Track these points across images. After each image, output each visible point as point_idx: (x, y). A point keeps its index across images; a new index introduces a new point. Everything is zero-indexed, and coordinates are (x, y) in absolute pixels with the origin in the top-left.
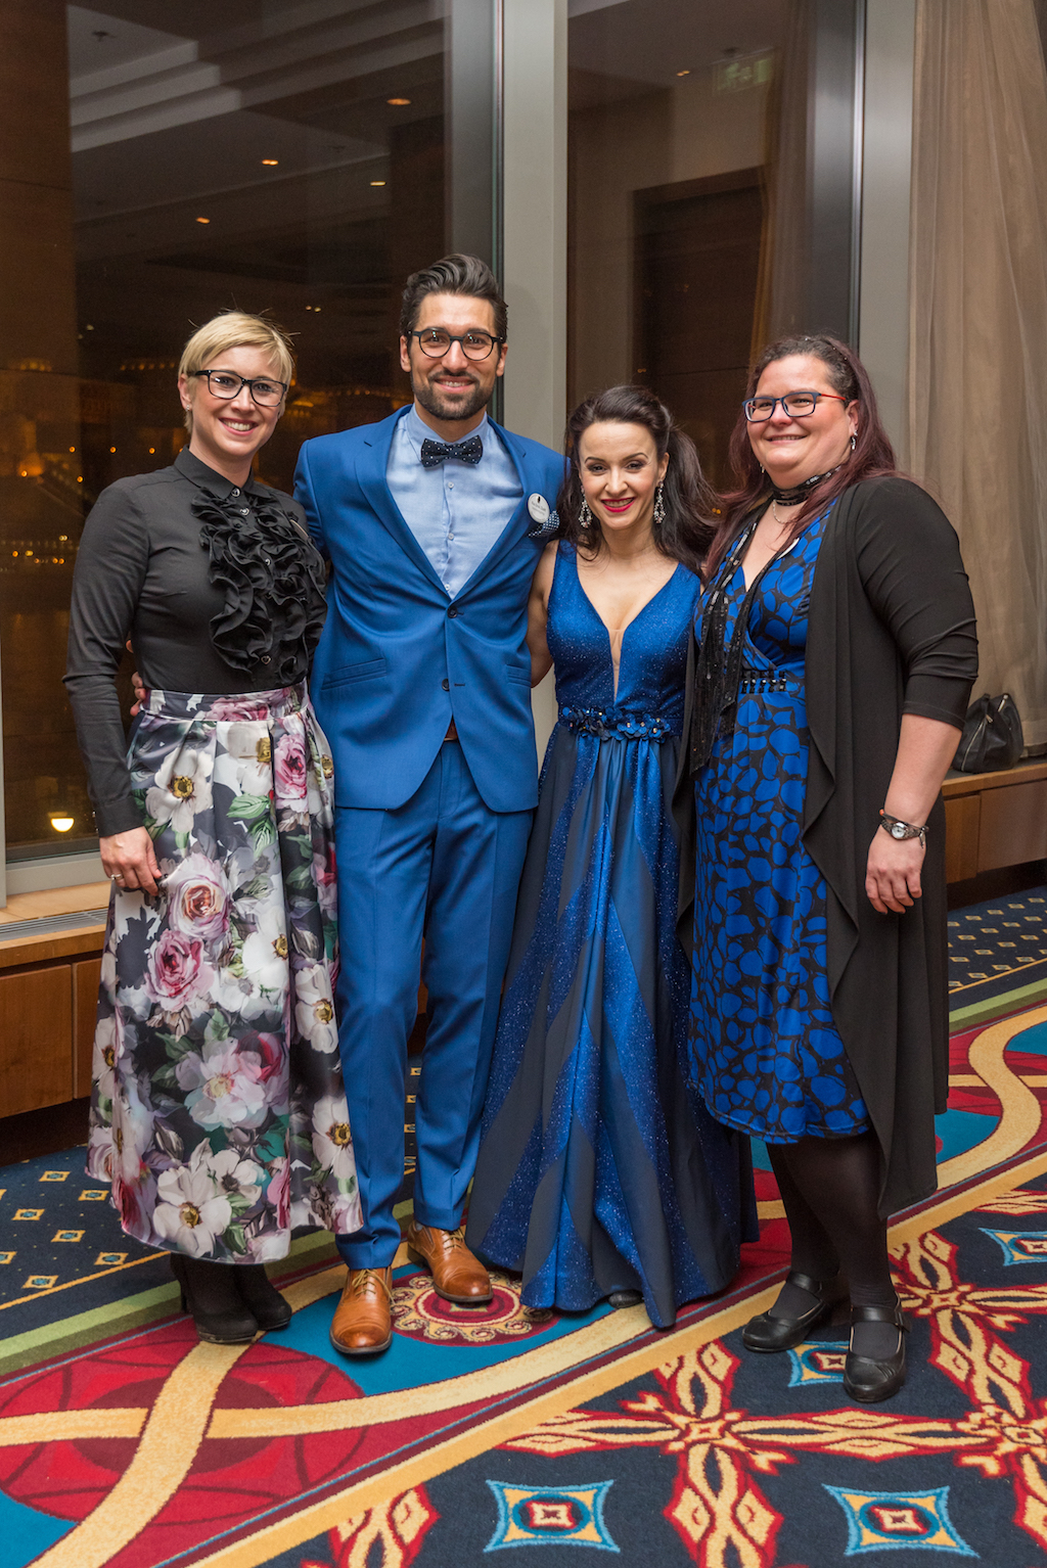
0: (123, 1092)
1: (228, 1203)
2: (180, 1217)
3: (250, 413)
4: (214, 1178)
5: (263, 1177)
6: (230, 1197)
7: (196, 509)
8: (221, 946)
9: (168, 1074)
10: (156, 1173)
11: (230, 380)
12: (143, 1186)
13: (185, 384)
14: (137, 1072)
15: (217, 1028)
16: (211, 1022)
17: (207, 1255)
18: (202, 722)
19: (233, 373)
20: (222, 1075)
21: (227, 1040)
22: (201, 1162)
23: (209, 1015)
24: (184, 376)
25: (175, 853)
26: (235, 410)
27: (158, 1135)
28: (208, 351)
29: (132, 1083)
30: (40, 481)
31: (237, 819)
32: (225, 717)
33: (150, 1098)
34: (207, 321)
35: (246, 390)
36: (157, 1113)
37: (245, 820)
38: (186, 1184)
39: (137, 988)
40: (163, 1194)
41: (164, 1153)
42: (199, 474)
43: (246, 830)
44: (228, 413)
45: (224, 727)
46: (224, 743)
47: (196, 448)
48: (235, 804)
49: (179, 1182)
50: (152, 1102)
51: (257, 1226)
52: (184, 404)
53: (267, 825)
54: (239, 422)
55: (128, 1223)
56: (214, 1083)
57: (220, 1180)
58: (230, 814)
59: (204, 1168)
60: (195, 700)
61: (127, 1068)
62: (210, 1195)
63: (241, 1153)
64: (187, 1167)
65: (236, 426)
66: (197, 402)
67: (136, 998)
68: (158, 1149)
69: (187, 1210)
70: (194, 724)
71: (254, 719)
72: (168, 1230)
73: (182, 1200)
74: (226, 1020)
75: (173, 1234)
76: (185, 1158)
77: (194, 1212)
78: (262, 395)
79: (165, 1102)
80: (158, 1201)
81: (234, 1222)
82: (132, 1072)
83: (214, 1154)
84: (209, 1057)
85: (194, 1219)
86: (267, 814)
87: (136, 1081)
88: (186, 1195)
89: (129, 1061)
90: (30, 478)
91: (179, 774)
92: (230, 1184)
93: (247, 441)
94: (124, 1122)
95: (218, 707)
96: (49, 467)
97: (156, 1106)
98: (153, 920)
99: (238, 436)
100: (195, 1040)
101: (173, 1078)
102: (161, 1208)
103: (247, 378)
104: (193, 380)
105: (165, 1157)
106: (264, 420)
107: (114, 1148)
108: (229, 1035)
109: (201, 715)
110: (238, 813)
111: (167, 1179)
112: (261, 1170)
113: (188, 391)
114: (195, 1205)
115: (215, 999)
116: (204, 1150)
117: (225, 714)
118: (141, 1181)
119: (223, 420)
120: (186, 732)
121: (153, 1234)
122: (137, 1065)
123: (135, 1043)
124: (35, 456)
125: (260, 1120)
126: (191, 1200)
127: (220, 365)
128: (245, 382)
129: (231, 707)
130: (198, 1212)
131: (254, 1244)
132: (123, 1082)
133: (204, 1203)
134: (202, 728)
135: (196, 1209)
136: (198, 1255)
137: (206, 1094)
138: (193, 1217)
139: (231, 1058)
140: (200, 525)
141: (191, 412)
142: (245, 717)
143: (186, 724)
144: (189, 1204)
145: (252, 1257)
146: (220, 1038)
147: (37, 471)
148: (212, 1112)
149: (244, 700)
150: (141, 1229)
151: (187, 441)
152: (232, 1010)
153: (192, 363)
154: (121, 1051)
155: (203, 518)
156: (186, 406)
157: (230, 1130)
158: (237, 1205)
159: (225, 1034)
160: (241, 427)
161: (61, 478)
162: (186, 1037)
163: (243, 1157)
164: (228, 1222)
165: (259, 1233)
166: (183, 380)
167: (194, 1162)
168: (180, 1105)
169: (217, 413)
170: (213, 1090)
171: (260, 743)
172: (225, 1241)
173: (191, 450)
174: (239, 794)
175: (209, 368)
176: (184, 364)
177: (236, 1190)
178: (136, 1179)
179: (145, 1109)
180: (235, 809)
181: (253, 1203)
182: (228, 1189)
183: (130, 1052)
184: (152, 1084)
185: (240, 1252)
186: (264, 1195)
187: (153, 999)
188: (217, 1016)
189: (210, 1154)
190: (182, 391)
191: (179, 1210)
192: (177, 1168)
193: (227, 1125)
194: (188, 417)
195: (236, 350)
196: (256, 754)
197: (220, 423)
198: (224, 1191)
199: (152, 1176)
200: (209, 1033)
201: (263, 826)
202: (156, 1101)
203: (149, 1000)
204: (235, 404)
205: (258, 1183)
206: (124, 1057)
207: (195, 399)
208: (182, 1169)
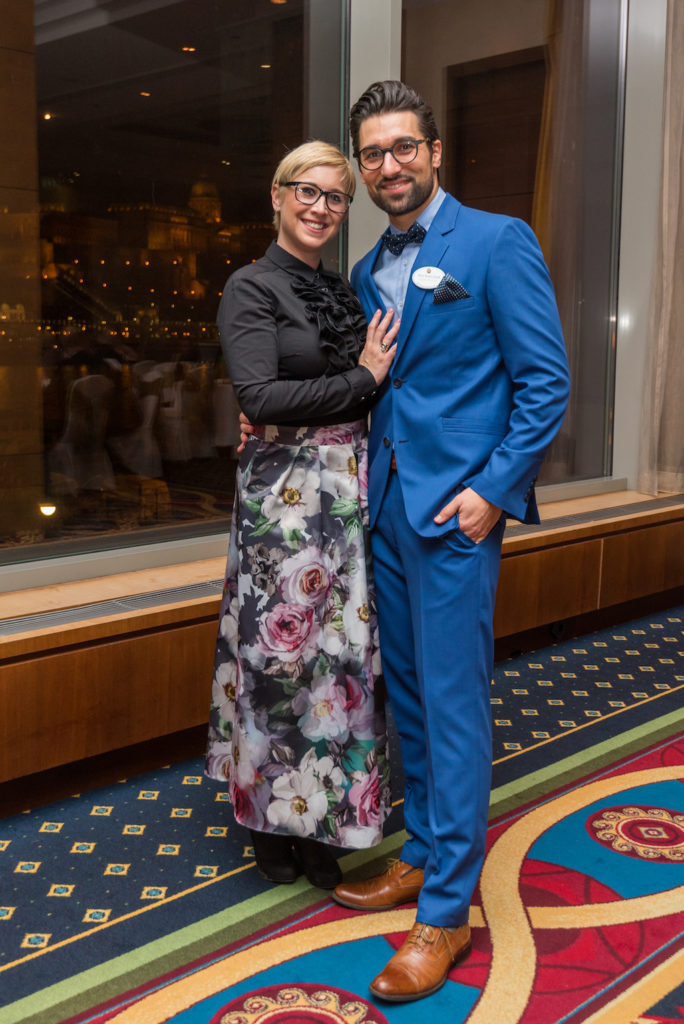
0: (241, 721)
1: (325, 796)
2: (291, 808)
3: (324, 216)
4: (318, 777)
5: (346, 783)
6: (328, 792)
7: (297, 291)
8: (323, 609)
9: (286, 706)
10: (271, 780)
11: (311, 190)
12: (258, 791)
13: (276, 192)
14: (255, 708)
15: (323, 669)
16: (318, 663)
17: (312, 835)
18: (308, 447)
19: (315, 185)
20: (326, 701)
21: (329, 675)
22: (308, 766)
23: (316, 659)
24: (277, 186)
25: (283, 544)
26: (314, 213)
27: (274, 752)
28: (297, 168)
29: (250, 716)
30: (56, 281)
31: (337, 516)
32: (324, 443)
33: (267, 725)
34: (297, 146)
35: (323, 199)
36: (274, 736)
37: (342, 518)
38: (297, 783)
39: (252, 645)
40: (276, 794)
41: (280, 763)
42: (289, 264)
43: (343, 524)
44: (308, 216)
45: (324, 449)
46: (324, 462)
47: (282, 242)
48: (334, 506)
49: (291, 784)
50: (269, 729)
51: (342, 818)
52: (275, 207)
53: (356, 521)
54: (315, 222)
55: (242, 816)
56: (319, 706)
57: (322, 779)
58: (332, 513)
59: (311, 769)
60: (301, 432)
61: (246, 703)
62: (315, 790)
63: (335, 761)
64: (298, 770)
65: (313, 225)
66: (285, 205)
67: (253, 654)
68: (274, 761)
69: (297, 802)
70: (302, 450)
71: (344, 443)
72: (279, 819)
73: (293, 795)
74: (328, 660)
75: (285, 821)
76: (295, 763)
77: (302, 803)
78: (334, 204)
79: (280, 727)
80: (272, 799)
81: (329, 812)
82: (249, 707)
83: (319, 759)
84: (315, 688)
85: (302, 808)
86: (357, 513)
87: (254, 714)
88: (296, 792)
89: (248, 699)
90: (49, 280)
91: (289, 485)
92: (327, 782)
93: (320, 237)
94: (241, 743)
95: (319, 435)
96: (61, 273)
97: (273, 731)
98: (261, 597)
99: (313, 233)
100: (307, 678)
101: (290, 708)
102: (275, 804)
103: (324, 190)
104: (283, 189)
105: (281, 766)
106: (333, 223)
107: (232, 758)
108: (330, 671)
109: (306, 443)
110: (337, 512)
111: (281, 782)
112: (345, 778)
113: (278, 197)
114: (303, 797)
115: (320, 646)
116: (311, 757)
117: (324, 440)
118: (255, 787)
119: (303, 220)
120: (296, 455)
121: (266, 823)
122: (254, 702)
123: (253, 686)
124: (52, 266)
125: (345, 739)
126: (299, 794)
127: (306, 179)
128: (323, 193)
129: (329, 435)
130: (305, 803)
131: (341, 831)
132: (242, 713)
133: (310, 796)
134: (309, 452)
135: (304, 801)
136: (306, 834)
137: (313, 715)
138: (301, 807)
139: (331, 689)
140: (303, 304)
141: (279, 213)
142: (338, 441)
143: (296, 450)
144: (299, 797)
145: (339, 841)
146: (324, 674)
147: (53, 274)
148: (317, 728)
149: (337, 429)
150: (255, 822)
151: (275, 236)
152: (332, 654)
153: (284, 176)
154: (241, 691)
155: (303, 298)
156: (276, 208)
157: (329, 742)
158: (331, 799)
159: (328, 671)
160: (316, 226)
161: (69, 280)
162: (300, 678)
163: (336, 765)
164: (326, 812)
165: (344, 824)
166: (275, 189)
167: (303, 765)
168: (293, 727)
169: (300, 215)
170: (319, 712)
171: (350, 460)
172: (323, 826)
173: (279, 243)
174: (337, 498)
175: (296, 180)
176: (278, 176)
177: (331, 788)
178: (250, 786)
179: (262, 734)
180: (335, 509)
181: (340, 801)
182: (327, 787)
183: (248, 692)
184: (269, 716)
185: (333, 836)
186: (346, 797)
187: (267, 654)
188: (322, 658)
189: (316, 759)
190: (274, 197)
191: (290, 803)
192: (289, 772)
193: (327, 738)
194: (276, 217)
195: (318, 169)
196: (347, 468)
197: (301, 223)
198: (324, 788)
199: (267, 783)
200: (316, 671)
201: (353, 522)
202: (274, 728)
203: (263, 656)
204: (314, 209)
205: (343, 786)
206: (243, 695)
207: (284, 204)
208: (294, 772)
